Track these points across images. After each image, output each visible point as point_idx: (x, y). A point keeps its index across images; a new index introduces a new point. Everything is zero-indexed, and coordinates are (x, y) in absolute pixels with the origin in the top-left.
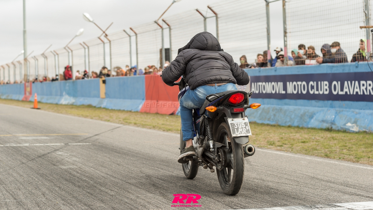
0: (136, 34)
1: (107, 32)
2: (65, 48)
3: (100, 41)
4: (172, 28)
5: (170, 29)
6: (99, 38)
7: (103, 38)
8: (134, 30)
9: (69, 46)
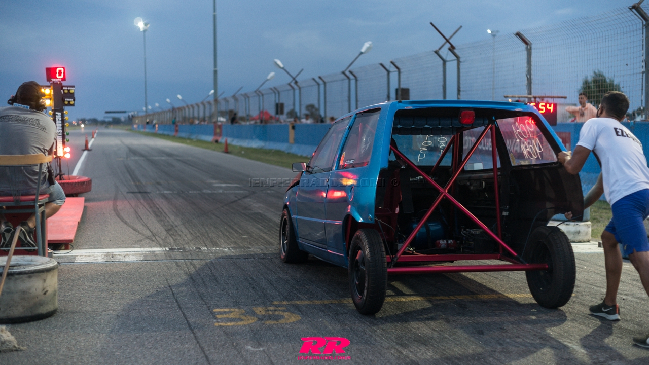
0: (325, 83)
1: (297, 79)
2: (255, 92)
3: (289, 88)
4: (358, 79)
5: (356, 80)
6: (289, 84)
7: (293, 84)
8: (323, 78)
9: (260, 89)
